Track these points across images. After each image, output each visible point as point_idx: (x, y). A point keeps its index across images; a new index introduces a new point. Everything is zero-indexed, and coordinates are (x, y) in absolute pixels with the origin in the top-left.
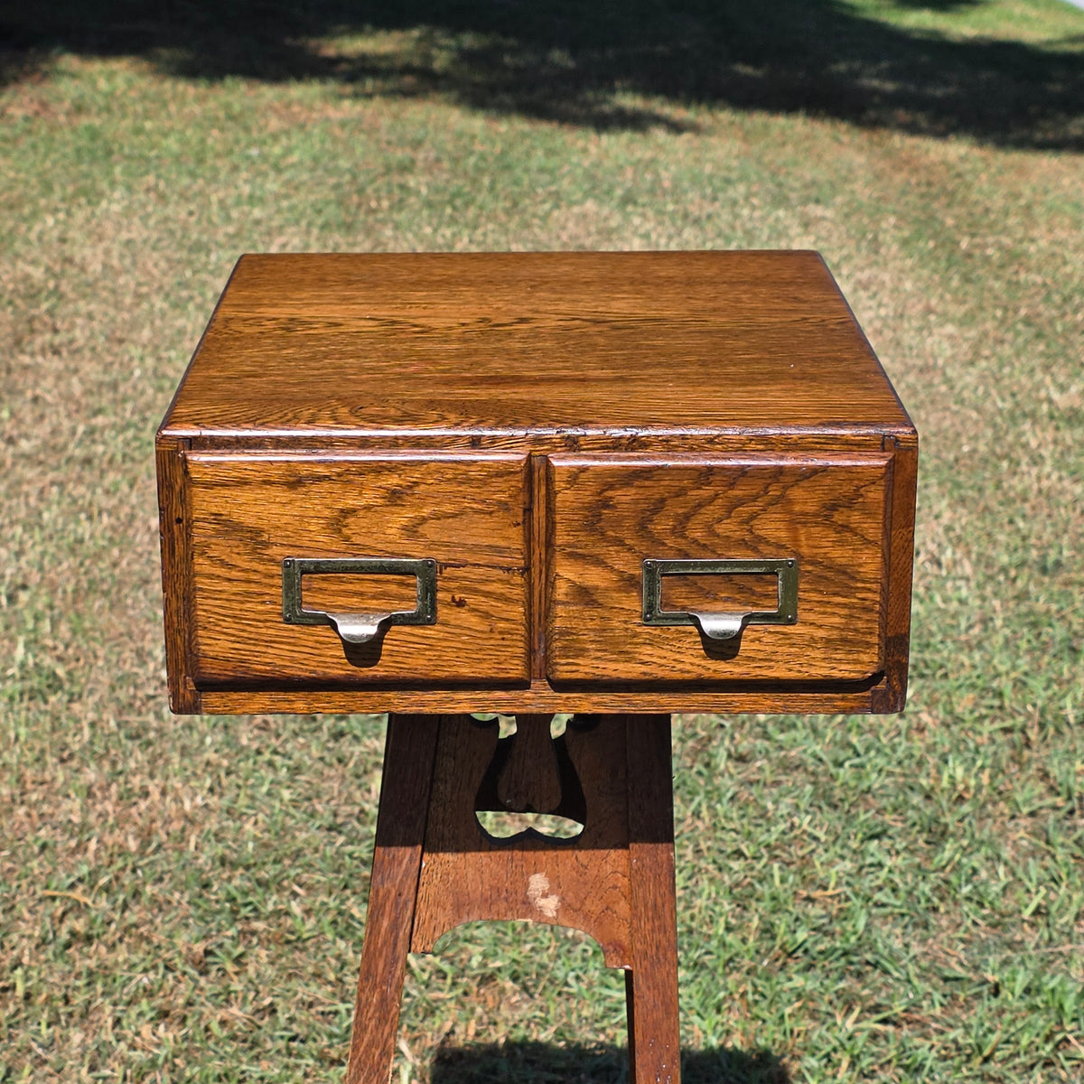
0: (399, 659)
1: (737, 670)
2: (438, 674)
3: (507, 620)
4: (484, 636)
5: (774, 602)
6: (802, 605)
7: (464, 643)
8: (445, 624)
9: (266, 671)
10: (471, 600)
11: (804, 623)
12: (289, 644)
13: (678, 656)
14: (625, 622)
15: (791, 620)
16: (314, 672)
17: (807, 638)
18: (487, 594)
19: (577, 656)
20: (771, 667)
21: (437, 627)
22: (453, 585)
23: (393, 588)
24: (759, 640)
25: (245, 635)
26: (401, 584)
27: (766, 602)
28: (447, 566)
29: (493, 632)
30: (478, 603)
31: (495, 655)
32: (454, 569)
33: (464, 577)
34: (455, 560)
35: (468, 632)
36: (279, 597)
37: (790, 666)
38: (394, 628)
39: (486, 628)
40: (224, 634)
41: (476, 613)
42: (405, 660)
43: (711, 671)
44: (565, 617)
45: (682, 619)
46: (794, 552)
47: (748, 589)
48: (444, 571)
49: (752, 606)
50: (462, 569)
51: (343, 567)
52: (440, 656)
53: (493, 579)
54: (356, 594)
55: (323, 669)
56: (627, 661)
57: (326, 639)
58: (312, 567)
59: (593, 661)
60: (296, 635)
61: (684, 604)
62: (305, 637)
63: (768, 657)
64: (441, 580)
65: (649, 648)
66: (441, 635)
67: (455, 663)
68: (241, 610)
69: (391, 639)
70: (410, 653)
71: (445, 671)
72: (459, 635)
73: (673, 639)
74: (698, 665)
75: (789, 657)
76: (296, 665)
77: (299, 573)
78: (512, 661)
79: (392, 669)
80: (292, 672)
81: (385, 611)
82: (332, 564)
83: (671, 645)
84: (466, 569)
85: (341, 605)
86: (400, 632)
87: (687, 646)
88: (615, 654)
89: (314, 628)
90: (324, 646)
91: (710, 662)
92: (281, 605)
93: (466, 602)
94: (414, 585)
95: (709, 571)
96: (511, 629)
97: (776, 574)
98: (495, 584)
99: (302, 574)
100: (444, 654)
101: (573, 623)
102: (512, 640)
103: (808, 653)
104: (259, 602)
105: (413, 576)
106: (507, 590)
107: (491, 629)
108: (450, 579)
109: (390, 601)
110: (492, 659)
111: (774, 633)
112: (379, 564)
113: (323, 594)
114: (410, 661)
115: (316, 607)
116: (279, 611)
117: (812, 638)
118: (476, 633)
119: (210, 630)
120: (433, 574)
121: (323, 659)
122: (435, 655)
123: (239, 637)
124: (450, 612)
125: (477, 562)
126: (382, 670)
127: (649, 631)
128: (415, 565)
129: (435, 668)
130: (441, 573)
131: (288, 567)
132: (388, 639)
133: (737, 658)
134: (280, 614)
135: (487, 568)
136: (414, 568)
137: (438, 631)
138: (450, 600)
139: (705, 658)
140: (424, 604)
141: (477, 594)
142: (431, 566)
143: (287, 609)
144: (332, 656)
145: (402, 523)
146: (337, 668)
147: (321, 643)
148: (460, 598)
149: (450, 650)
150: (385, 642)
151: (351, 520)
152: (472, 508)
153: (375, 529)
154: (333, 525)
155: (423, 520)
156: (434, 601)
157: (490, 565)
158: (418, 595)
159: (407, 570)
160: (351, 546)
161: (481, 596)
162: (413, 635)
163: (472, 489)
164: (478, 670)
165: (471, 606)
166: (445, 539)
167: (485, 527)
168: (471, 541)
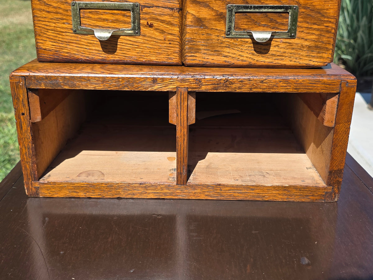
0: (124, 52)
1: (268, 60)
2: (141, 59)
3: (171, 34)
4: (162, 42)
5: (286, 27)
6: (298, 29)
7: (152, 45)
8: (144, 36)
9: (67, 56)
10: (156, 24)
11: (299, 38)
12: (76, 43)
13: (241, 53)
14: (218, 36)
15: (294, 36)
16: (88, 57)
17: (300, 45)
18: (163, 21)
19: (196, 52)
20: (282, 59)
21: (141, 37)
22: (147, 16)
23: (122, 18)
24: (278, 46)
25: (57, 39)
26: (124, 15)
27: (283, 27)
28: (145, 7)
29: (166, 40)
30: (159, 26)
31: (166, 51)
32: (148, 8)
33: (152, 13)
34: (148, 4)
35: (154, 40)
36: (71, 21)
37: (291, 59)
38: (121, 37)
39: (163, 38)
40: (48, 38)
41: (158, 31)
42: (127, 53)
43: (255, 61)
44: (191, 33)
45: (243, 35)
46: (297, 2)
47: (274, 20)
48: (143, 9)
49: (275, 29)
50: (151, 8)
51: (97, 6)
52: (142, 51)
53: (165, 14)
54: (104, 20)
55: (91, 56)
56: (218, 55)
57: (92, 42)
58: (84, 6)
59: (203, 55)
60: (79, 40)
61: (245, 28)
62: (83, 40)
63: (281, 55)
64: (142, 14)
65: (228, 49)
66: (142, 41)
67: (149, 55)
68: (54, 27)
69: (121, 43)
70: (129, 50)
71: (144, 58)
72: (151, 41)
73: (239, 45)
74: (250, 58)
75: (291, 55)
76: (80, 54)
77: (78, 9)
78: (174, 54)
79: (122, 57)
80: (78, 57)
81: (117, 28)
82: (93, 4)
83: (238, 48)
84: (153, 8)
85: (98, 26)
86: (125, 39)
87: (245, 49)
88: (213, 52)
89: (87, 36)
90: (92, 45)
91: (255, 56)
92: (72, 25)
93: (153, 25)
94: (130, 16)
95: (257, 10)
96: (173, 39)
97: (288, 13)
98: (166, 17)
99: (80, 9)
100: (144, 50)
101: (194, 36)
102: (174, 44)
103: (300, 53)
104: (62, 23)
105: (130, 12)
106: (172, 19)
107: (165, 39)
108: (146, 13)
109: (119, 24)
110: (165, 53)
111: (285, 42)
112: (114, 5)
113: (90, 20)
114: (129, 53)
115: (87, 26)
116: (71, 28)
117: (302, 45)
118: (158, 40)
119: (42, 36)
120: (138, 11)
121: (91, 51)
122: (140, 51)
123: (55, 40)
124: (146, 30)
125: (158, 5)
126: (117, 57)
127: (228, 40)
128: (130, 6)
129: (140, 57)
130: (142, 10)
131: (74, 5)
132: (119, 42)
133: (268, 54)
134: (72, 29)
135: (162, 8)
136: (129, 7)
137: (141, 39)
138: (146, 24)
139: (253, 54)
140: (134, 25)
141: (158, 21)
142: (137, 6)
143: (74, 26)
144: (95, 50)
146: (98, 56)
147: (90, 43)
148: (151, 23)
149: (146, 48)
150: (118, 44)
156: (139, 24)
157: (164, 6)
158: (132, 21)
159: (126, 8)
161: (160, 22)
162: (130, 41)
164: (159, 58)
165: (156, 27)
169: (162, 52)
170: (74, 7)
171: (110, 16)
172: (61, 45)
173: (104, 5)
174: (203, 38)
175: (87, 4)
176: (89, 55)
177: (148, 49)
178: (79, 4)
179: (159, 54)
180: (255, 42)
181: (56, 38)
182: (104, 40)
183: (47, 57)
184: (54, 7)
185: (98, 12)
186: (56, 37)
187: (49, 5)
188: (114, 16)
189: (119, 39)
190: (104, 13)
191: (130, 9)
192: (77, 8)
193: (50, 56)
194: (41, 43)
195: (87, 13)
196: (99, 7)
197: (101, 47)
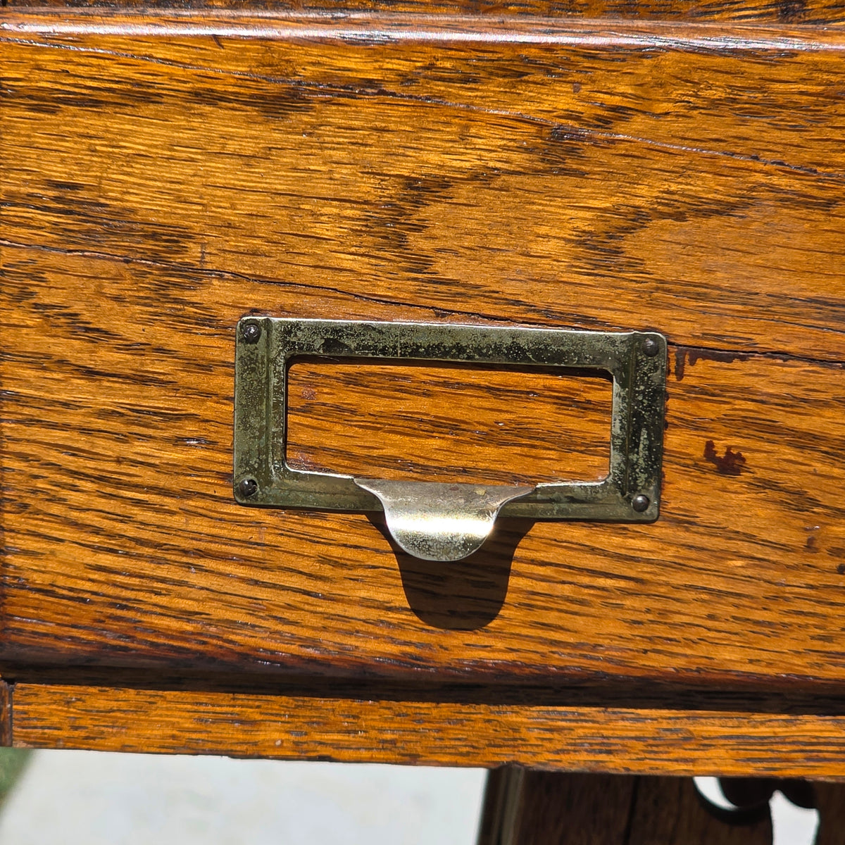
0: (551, 618)
4: (791, 559)
7: (731, 576)
8: (685, 522)
9: (183, 635)
10: (760, 455)
12: (245, 561)
16: (314, 643)
18: (804, 441)
21: (660, 530)
22: (710, 410)
23: (543, 414)
25: (129, 530)
26: (565, 401)
28: (698, 354)
29: (816, 550)
30: (778, 467)
31: (814, 615)
32: (716, 364)
33: (744, 390)
34: (719, 338)
35: (745, 547)
36: (223, 429)
38: (539, 529)
39: (797, 539)
40: (75, 525)
41: (771, 494)
42: (567, 620)
48: (688, 369)
50: (737, 364)
51: (405, 346)
52: (663, 613)
53: (822, 396)
54: (440, 426)
55: (338, 639)
57: (350, 554)
58: (319, 343)
60: (269, 539)
62: (290, 544)
64: (678, 396)
66: (670, 554)
67: (705, 633)
68: (119, 461)
69: (533, 562)
70: (582, 603)
71: (672, 655)
72: (723, 555)
76: (264, 623)
77: (281, 360)
79: (532, 647)
80: (252, 642)
81: (516, 478)
82: (374, 334)
84: (748, 366)
85: (394, 458)
86: (556, 543)
89: (318, 522)
90: (345, 572)
92: (229, 451)
93: (744, 460)
94: (604, 408)
98: (828, 413)
99: (289, 363)
104: (167, 440)
105: (603, 380)
107: (810, 541)
108: (704, 393)
109: (534, 452)
110: (807, 626)
112: (509, 341)
113: (347, 423)
114: (579, 622)
115: (324, 460)
116: (223, 469)
118: (768, 550)
119: (38, 512)
120: (656, 376)
121: (338, 609)
122: (648, 611)
123: (111, 536)
124: (697, 488)
125: (781, 347)
126: (499, 645)
128: (609, 348)
129: (650, 647)
130: (680, 375)
131: (252, 340)
132: (521, 560)
134: (226, 476)
135: (804, 365)
136: (604, 354)
137: (661, 540)
138: (700, 454)
140: (627, 462)
141: (776, 437)
142: (654, 352)
143: (244, 462)
144: (365, 603)
145: (579, 224)
146: (377, 637)
147: (336, 564)
148: (729, 448)
149: (691, 595)
150: (515, 566)
151: (432, 211)
152: (772, 188)
153: (500, 240)
154: (382, 223)
155: (639, 218)
156: (656, 454)
157: (816, 354)
158: (613, 436)
159: (587, 364)
160: (431, 287)
161: (790, 444)
162: (593, 550)
163: (777, 133)
164: (765, 655)
165: (760, 474)
166: (697, 277)
167: (810, 245)
168: (766, 285)
169: (786, 620)
170: (253, 346)
171: (475, 402)
172: (148, 568)
173: (448, 342)
175: (336, 330)
176: (325, 629)
177: (703, 601)
178: (289, 330)
179: (767, 630)
181: (120, 527)
182: (443, 559)
183: (57, 637)
184: (129, 347)
185: (405, 377)
186: (125, 519)
187: (98, 330)
188: (504, 407)
189: (524, 542)
190: (437, 384)
191: (608, 364)
192: (273, 354)
193: (75, 633)
194: (26, 553)
195: (330, 386)
196: (415, 352)
197: (405, 586)
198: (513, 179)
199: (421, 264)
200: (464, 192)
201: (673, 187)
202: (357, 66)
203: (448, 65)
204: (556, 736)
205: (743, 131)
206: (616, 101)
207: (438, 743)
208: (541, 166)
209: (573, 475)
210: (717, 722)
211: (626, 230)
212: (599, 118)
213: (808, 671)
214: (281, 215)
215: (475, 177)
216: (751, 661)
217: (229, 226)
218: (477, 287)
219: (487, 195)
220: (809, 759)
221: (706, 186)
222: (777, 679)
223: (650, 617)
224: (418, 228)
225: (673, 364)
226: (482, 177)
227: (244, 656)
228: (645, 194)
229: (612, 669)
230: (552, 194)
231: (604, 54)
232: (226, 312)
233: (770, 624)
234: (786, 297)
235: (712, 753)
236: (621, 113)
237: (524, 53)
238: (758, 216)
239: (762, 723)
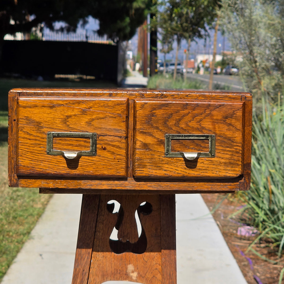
0: (84, 168)
1: (196, 173)
2: (97, 173)
3: (119, 155)
4: (112, 160)
5: (208, 150)
6: (217, 151)
8: (99, 156)
9: (40, 171)
10: (108, 148)
11: (218, 157)
12: (48, 162)
13: (176, 168)
14: (159, 156)
15: (213, 155)
16: (56, 172)
18: (113, 146)
19: (143, 168)
20: (206, 172)
21: (97, 157)
22: (102, 142)
23: (82, 143)
24: (203, 162)
26: (85, 142)
27: (206, 150)
28: (101, 135)
29: (115, 159)
30: (110, 149)
31: (115, 167)
32: (103, 137)
33: (106, 140)
34: (103, 134)
35: (107, 159)
36: (46, 146)
37: (213, 172)
38: (82, 157)
39: (113, 158)
40: (28, 158)
41: (110, 152)
42: (86, 168)
43: (187, 174)
44: (139, 154)
45: (178, 155)
46: (214, 133)
47: (199, 145)
48: (99, 137)
49: (201, 151)
50: (105, 137)
51: (66, 135)
52: (97, 167)
53: (115, 140)
54: (70, 145)
55: (59, 171)
56: (160, 170)
57: (60, 160)
58: (57, 135)
59: (148, 170)
60: (51, 159)
61: (179, 150)
63: (206, 169)
64: (98, 141)
65: (167, 165)
66: (98, 160)
67: (103, 170)
68: (33, 150)
69: (82, 161)
70: (88, 166)
71: (99, 172)
72: (104, 160)
73: (175, 162)
74: (183, 171)
75: (213, 169)
76: (50, 169)
77: (52, 137)
78: (121, 169)
79: (82, 171)
80: (49, 172)
81: (79, 151)
82: (63, 134)
83: (174, 164)
85: (65, 149)
86: (84, 159)
87: (180, 165)
88: (156, 167)
89: (57, 157)
90: (60, 163)
91: (187, 170)
92: (46, 148)
94: (90, 142)
95: (187, 138)
96: (121, 158)
97: (209, 140)
98: (116, 142)
99: (53, 137)
100: (99, 166)
101: (142, 156)
102: (122, 162)
103: (219, 167)
104: (39, 147)
105: (90, 139)
106: (120, 144)
108: (101, 140)
109: (81, 148)
110: (114, 169)
111: (208, 160)
112: (78, 134)
113: (60, 145)
114: (87, 168)
115: (57, 149)
117: (220, 162)
118: (110, 159)
119: (23, 156)
120: (96, 138)
121: (59, 167)
122: (96, 167)
124: (101, 152)
125: (110, 135)
126: (78, 171)
127: (167, 159)
128: (90, 135)
129: (96, 171)
130: (98, 138)
131: (49, 135)
133: (196, 169)
134: (46, 151)
135: (113, 137)
136: (89, 136)
138: (101, 148)
139: (185, 169)
140: (92, 148)
141: (110, 145)
142: (95, 135)
143: (48, 149)
144: (62, 166)
145: (86, 120)
146: (64, 171)
147: (59, 162)
148: (105, 147)
149: (101, 165)
150: (79, 162)
151: (69, 119)
152: (109, 116)
153: (77, 123)
154: (64, 121)
155: (93, 120)
156: (96, 147)
157: (114, 135)
158: (91, 145)
159: (87, 137)
160: (69, 128)
161: (112, 146)
162: (89, 159)
163: (109, 109)
164: (110, 172)
165: (108, 150)
166: (100, 126)
167: (113, 122)
168: (108, 127)
169: (112, 168)
170: (49, 136)
171: (75, 142)
172: (36, 163)
173: (71, 135)
174: (149, 157)
175: (59, 133)
176: (57, 170)
178: (53, 134)
179: (110, 169)
180: (186, 160)
181: (33, 158)
182: (71, 159)
183: (25, 172)
184: (34, 136)
185: (67, 139)
187: (31, 134)
188: (78, 142)
189: (80, 159)
190: (70, 140)
191: (90, 137)
194: (21, 161)
195: (58, 140)
196: (68, 136)
197: (67, 164)
198: (78, 115)
199: (68, 126)
200: (73, 117)
201: (97, 116)
202: (61, 102)
203: (71, 102)
204: (85, 184)
205: (105, 109)
206: (91, 106)
207: (71, 185)
208: (82, 114)
209: (86, 150)
210: (105, 182)
211: (92, 121)
212: (89, 108)
213: (115, 174)
214: (52, 120)
215: (74, 115)
216: (108, 173)
217: (46, 121)
218: (75, 128)
219: (76, 117)
220: (116, 186)
221: (101, 116)
222: (111, 175)
223: (96, 168)
224: (68, 121)
225: (97, 137)
226: (75, 115)
227: (48, 173)
228: (94, 117)
229: (92, 174)
230: (83, 117)
231: (89, 101)
232: (46, 132)
233: (110, 168)
234: (111, 128)
235: (104, 186)
236: (91, 107)
237: (80, 101)
238: (107, 119)
239: (110, 182)
